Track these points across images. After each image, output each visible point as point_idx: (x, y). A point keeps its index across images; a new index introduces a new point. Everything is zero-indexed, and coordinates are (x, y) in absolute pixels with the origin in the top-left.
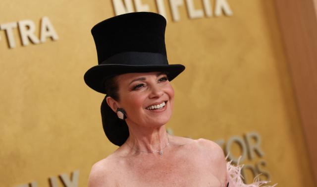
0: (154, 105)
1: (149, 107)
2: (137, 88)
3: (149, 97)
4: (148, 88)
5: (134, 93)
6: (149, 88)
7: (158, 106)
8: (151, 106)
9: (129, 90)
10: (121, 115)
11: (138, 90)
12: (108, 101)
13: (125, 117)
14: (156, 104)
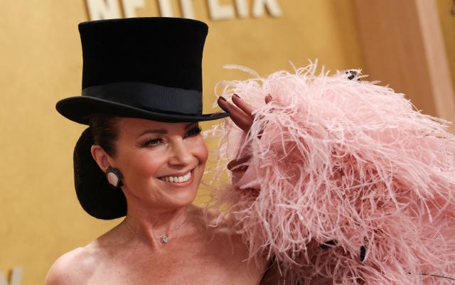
0: (173, 176)
1: (164, 177)
2: (151, 145)
3: (169, 164)
4: (168, 147)
5: (144, 151)
6: (170, 148)
7: (181, 179)
8: (168, 176)
9: (136, 146)
10: (113, 179)
11: (151, 147)
12: (94, 152)
13: (120, 183)
14: (178, 175)
